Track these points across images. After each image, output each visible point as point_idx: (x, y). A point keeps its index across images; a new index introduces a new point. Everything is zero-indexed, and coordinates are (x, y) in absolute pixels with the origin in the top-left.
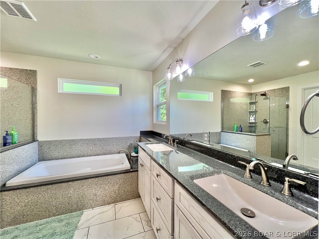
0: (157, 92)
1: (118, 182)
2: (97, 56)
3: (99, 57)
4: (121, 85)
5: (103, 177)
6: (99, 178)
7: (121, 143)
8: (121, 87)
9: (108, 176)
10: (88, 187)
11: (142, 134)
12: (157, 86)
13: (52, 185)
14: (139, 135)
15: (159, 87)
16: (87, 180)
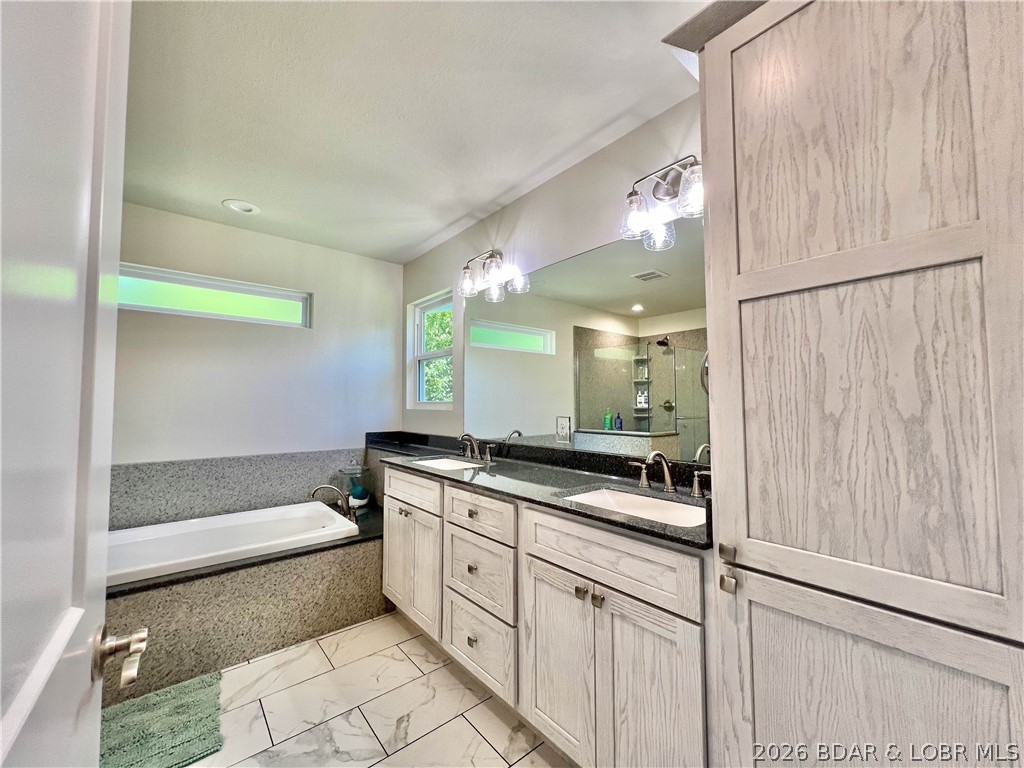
0: (417, 322)
1: (325, 574)
2: (251, 206)
3: (256, 211)
4: (311, 295)
5: (284, 562)
6: (271, 565)
7: (307, 470)
8: (308, 301)
9: (299, 559)
10: (237, 594)
11: (371, 443)
12: (416, 306)
13: (117, 599)
14: (362, 444)
15: (424, 310)
16: (233, 574)
